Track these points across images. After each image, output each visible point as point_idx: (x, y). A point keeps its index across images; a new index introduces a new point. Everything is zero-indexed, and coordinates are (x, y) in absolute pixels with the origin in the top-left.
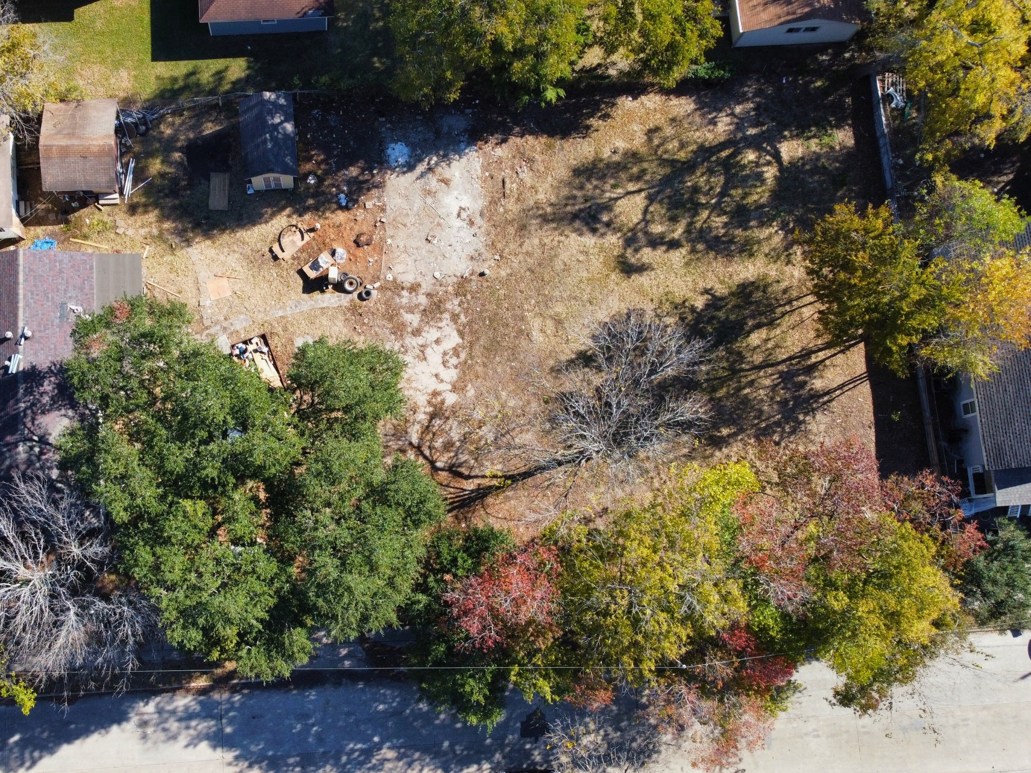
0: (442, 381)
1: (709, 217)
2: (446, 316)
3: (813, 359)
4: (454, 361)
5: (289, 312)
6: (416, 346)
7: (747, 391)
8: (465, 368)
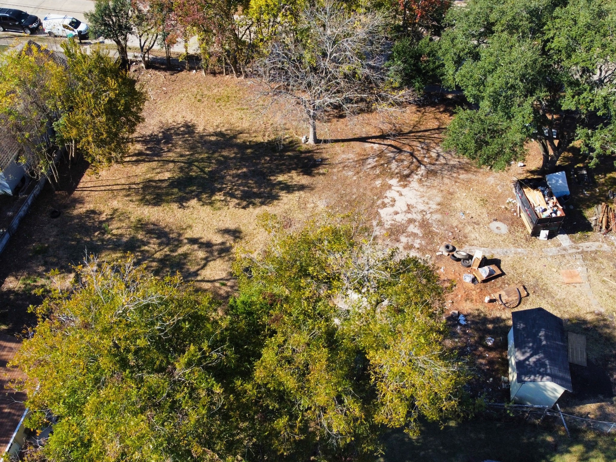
0: (398, 192)
1: (156, 252)
3: (134, 158)
5: (513, 249)
6: (414, 214)
7: (187, 153)
8: (380, 196)
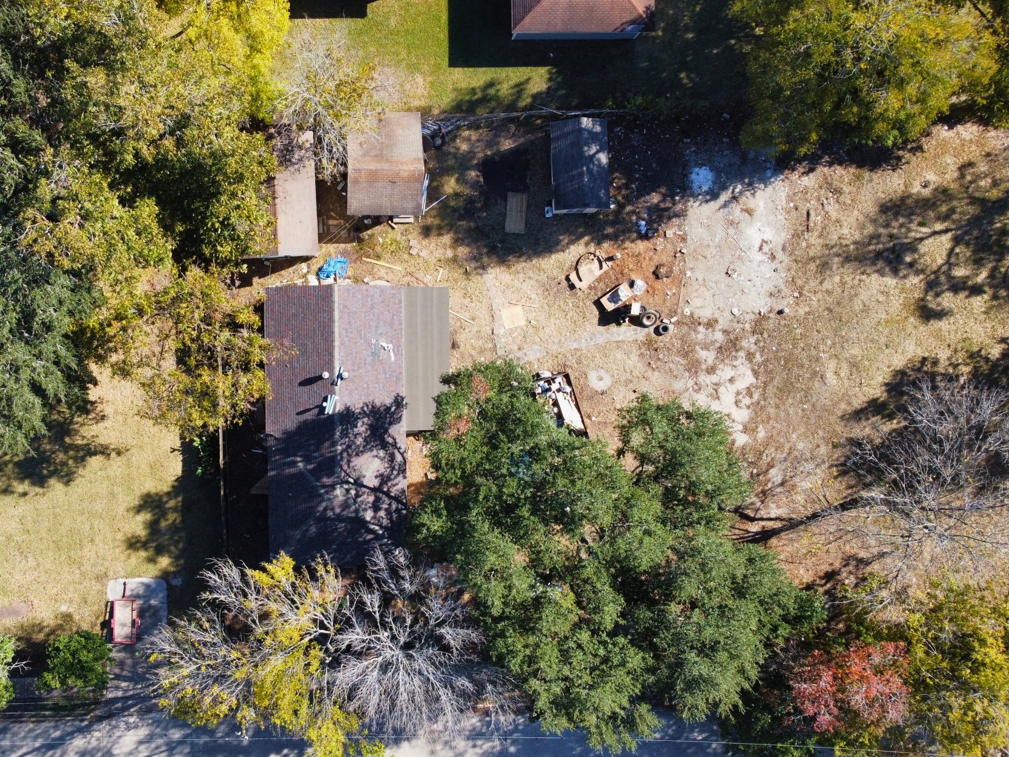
0: (733, 421)
2: (742, 354)
4: (747, 401)
5: (584, 344)
6: (710, 384)
8: (757, 408)
